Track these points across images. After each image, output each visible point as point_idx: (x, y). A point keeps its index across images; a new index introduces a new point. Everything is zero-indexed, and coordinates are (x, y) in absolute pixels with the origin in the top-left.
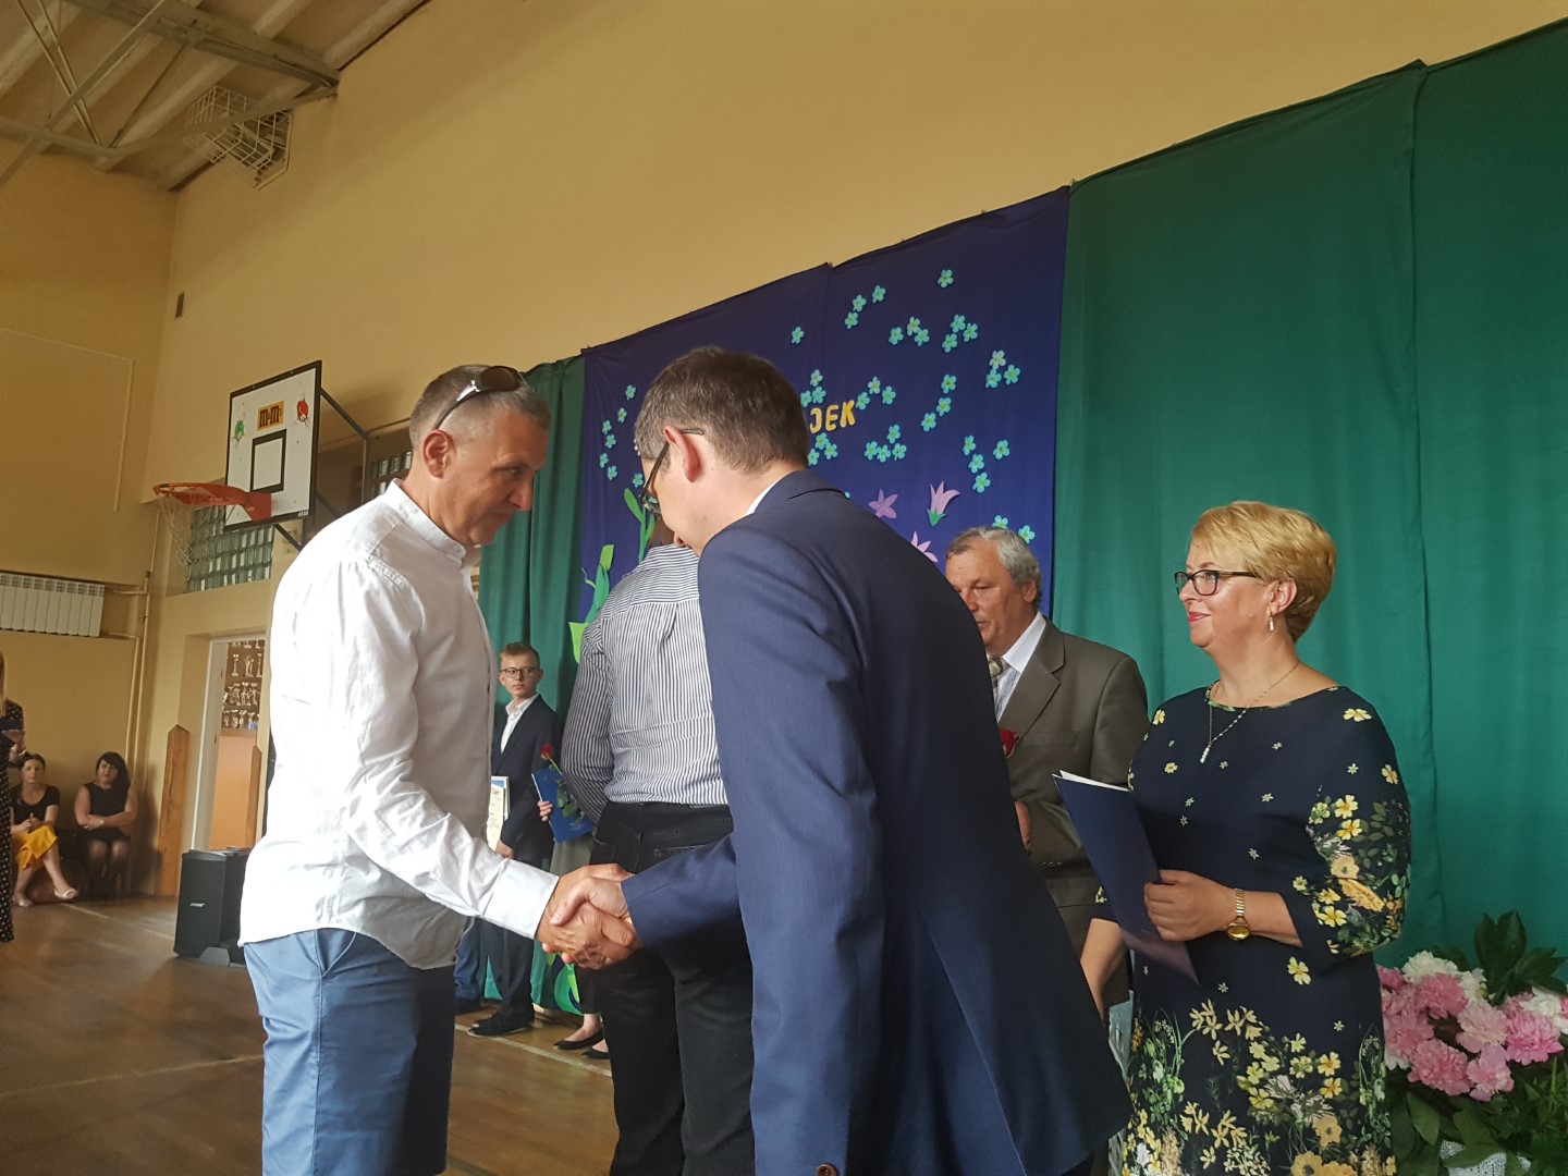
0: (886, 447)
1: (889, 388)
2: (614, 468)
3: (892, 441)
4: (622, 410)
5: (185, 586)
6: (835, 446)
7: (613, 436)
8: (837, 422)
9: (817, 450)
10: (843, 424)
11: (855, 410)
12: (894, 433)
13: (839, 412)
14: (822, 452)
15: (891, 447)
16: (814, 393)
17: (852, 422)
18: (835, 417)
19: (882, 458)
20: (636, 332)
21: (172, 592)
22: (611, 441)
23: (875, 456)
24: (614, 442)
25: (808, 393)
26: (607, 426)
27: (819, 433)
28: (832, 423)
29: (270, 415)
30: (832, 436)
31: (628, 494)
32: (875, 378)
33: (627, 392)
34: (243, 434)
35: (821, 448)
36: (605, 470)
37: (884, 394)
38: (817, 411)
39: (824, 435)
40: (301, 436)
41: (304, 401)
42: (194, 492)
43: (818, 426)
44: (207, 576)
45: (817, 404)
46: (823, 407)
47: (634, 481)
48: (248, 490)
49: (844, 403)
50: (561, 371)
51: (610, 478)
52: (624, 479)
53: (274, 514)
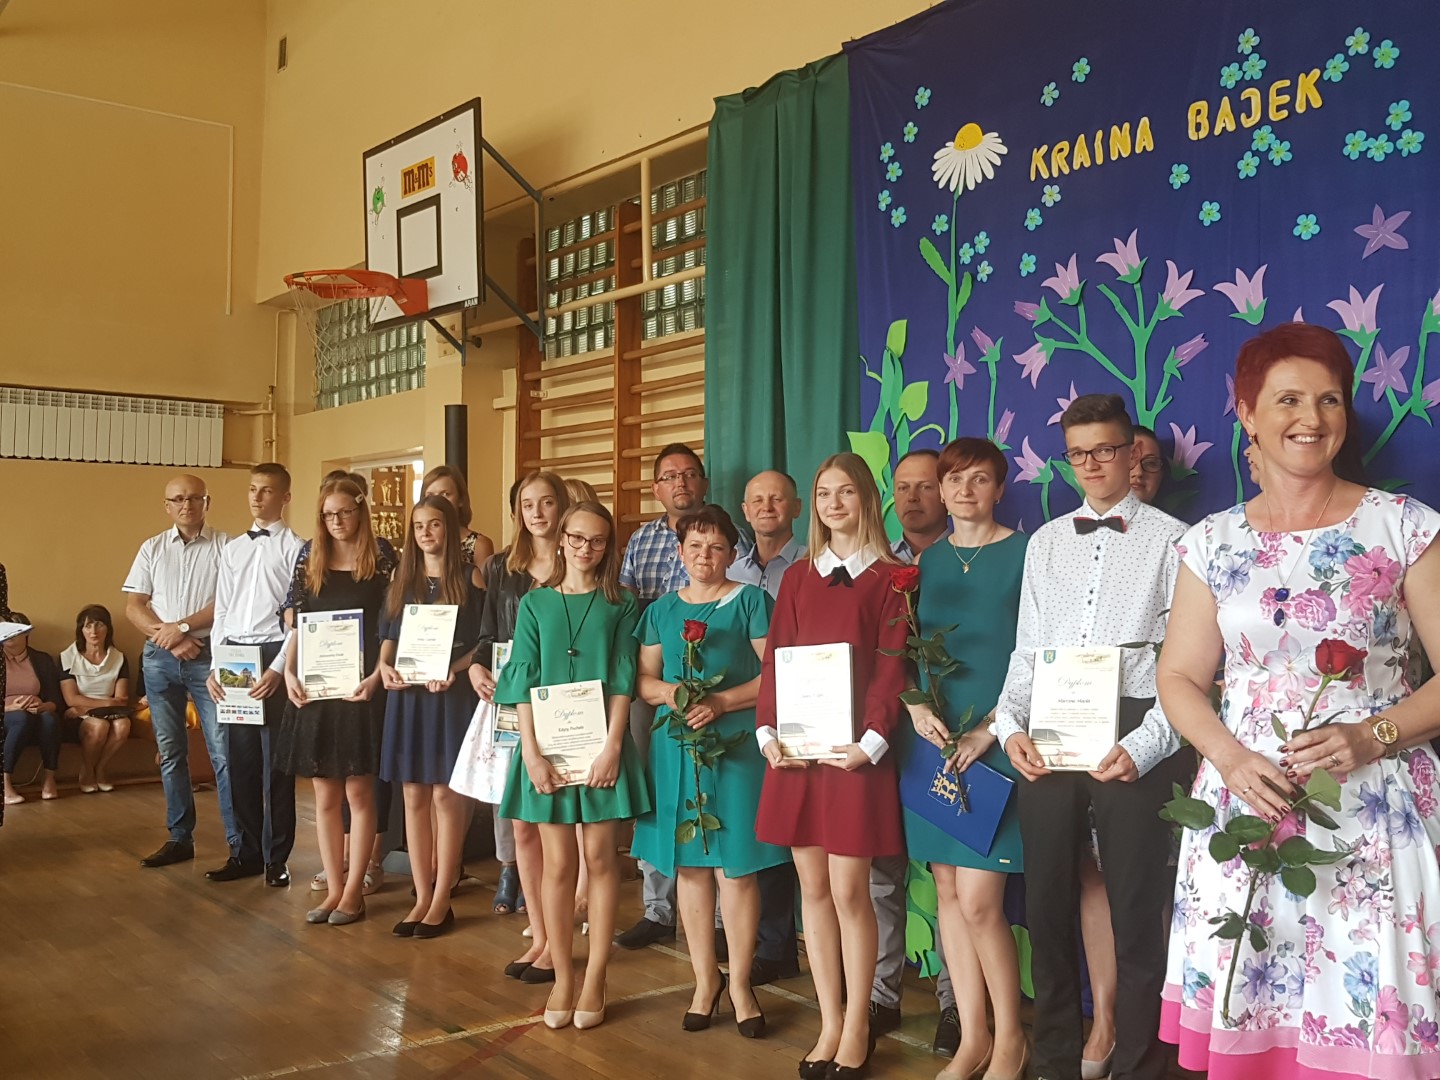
0: (1384, 137)
1: (1387, 44)
2: (901, 210)
3: (1396, 126)
4: (911, 124)
5: (316, 402)
6: (1287, 145)
7: (897, 164)
8: (1290, 106)
9: (1255, 153)
10: (1300, 108)
11: (1321, 85)
12: (1399, 113)
13: (1292, 91)
14: (1262, 155)
15: (1394, 137)
16: (1246, 65)
17: (1317, 103)
18: (1286, 99)
19: (1379, 157)
20: (928, 7)
21: (301, 410)
22: (894, 172)
23: (1363, 154)
24: (900, 173)
25: (1235, 66)
26: (887, 151)
27: (1258, 126)
28: (1279, 108)
29: (419, 175)
30: (1280, 131)
31: (926, 247)
32: (1359, 30)
33: (917, 98)
34: (383, 204)
35: (1263, 149)
36: (888, 213)
37: (1377, 53)
38: (1253, 94)
39: (1267, 129)
40: (460, 201)
41: (461, 155)
42: (336, 282)
43: (1256, 116)
44: (341, 389)
45: (1252, 83)
46: (1263, 86)
47: (934, 226)
48: (397, 277)
49: (1302, 76)
50: (813, 78)
51: (897, 225)
52: (919, 225)
53: (432, 305)
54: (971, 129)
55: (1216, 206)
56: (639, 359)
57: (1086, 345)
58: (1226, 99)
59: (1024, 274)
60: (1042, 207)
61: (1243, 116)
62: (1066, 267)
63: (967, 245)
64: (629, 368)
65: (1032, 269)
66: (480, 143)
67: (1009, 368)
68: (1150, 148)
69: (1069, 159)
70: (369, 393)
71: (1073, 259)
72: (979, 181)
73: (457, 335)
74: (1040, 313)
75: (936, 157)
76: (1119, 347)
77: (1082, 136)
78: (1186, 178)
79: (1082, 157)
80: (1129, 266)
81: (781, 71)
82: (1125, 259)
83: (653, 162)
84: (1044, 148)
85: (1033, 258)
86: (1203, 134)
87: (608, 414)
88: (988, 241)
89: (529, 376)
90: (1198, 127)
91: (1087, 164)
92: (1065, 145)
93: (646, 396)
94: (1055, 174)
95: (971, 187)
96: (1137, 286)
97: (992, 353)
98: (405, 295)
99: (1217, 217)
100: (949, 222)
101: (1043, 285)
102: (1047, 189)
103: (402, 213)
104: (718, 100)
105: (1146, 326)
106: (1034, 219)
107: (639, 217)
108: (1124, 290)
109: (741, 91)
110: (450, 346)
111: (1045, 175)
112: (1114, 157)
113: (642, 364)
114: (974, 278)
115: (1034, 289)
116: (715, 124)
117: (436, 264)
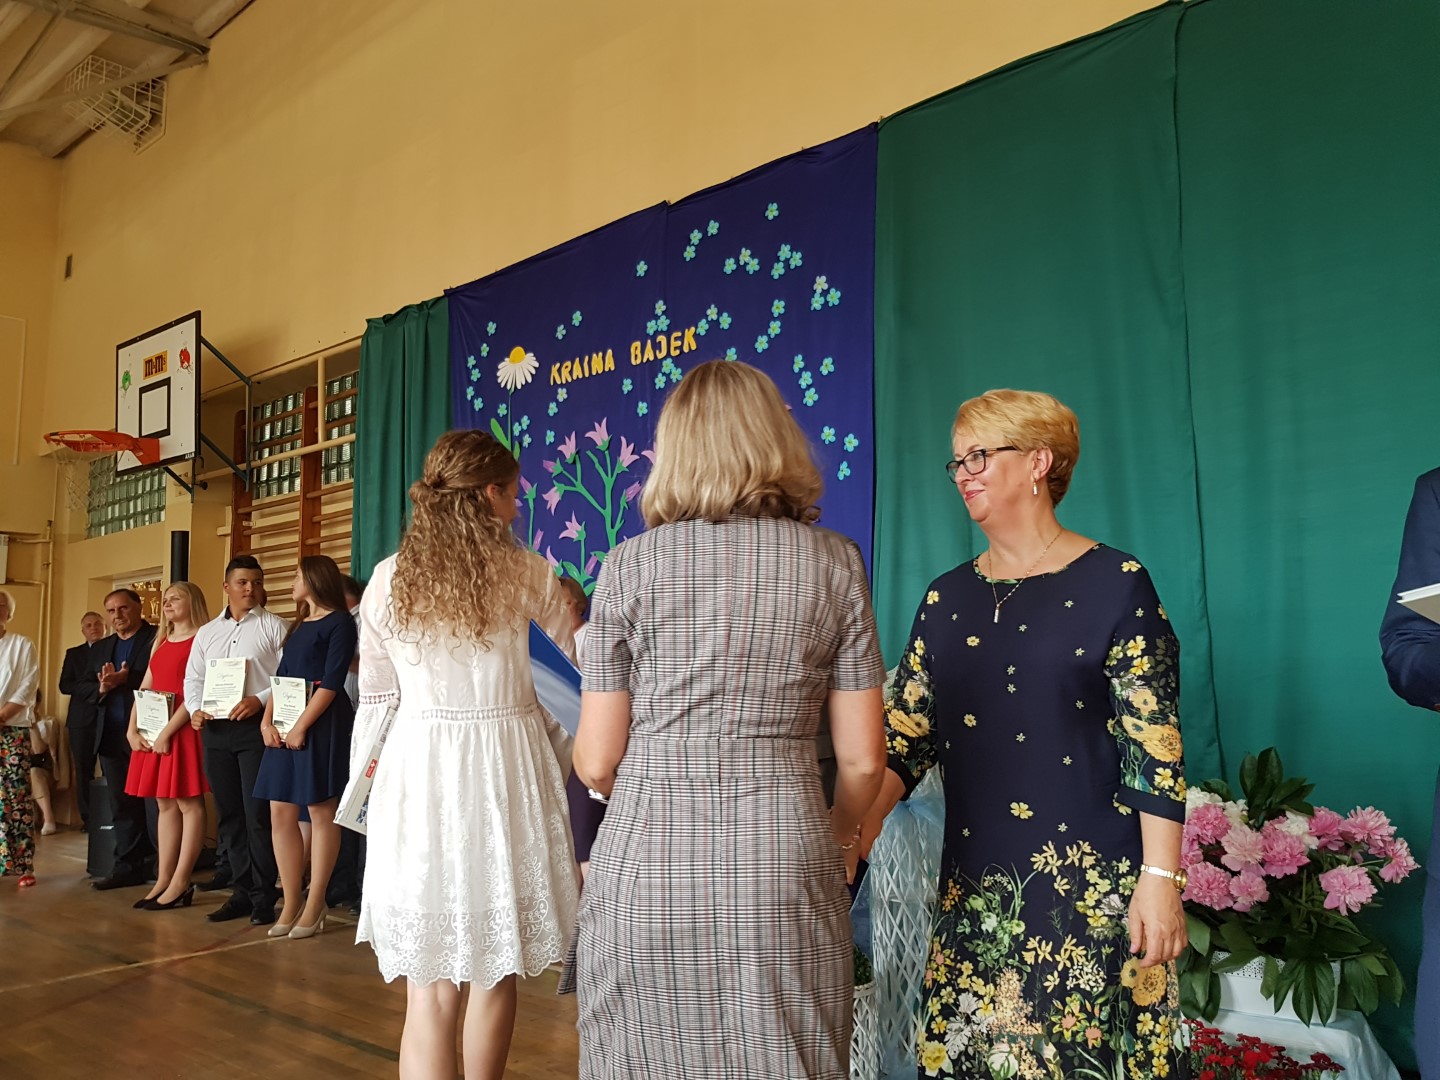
1: (725, 315)
2: (480, 400)
4: (485, 345)
5: (86, 533)
6: (679, 370)
7: (477, 370)
8: (681, 348)
9: (664, 374)
11: (696, 336)
13: (682, 338)
14: (668, 376)
16: (659, 321)
17: (694, 347)
18: (679, 343)
20: (493, 271)
21: (74, 539)
22: (476, 375)
24: (479, 376)
25: (653, 322)
26: (471, 361)
27: (665, 358)
28: (676, 348)
29: (155, 364)
30: (677, 361)
31: (494, 425)
32: (713, 306)
33: (488, 329)
34: (129, 385)
35: (667, 372)
36: (472, 402)
37: (721, 320)
38: (662, 339)
39: (669, 360)
40: (184, 382)
41: (185, 350)
42: (84, 440)
43: (664, 352)
44: (106, 523)
45: (662, 332)
46: (668, 334)
47: (499, 411)
48: (137, 436)
49: (687, 331)
50: (426, 311)
51: (477, 409)
52: (490, 410)
53: (162, 457)
54: (518, 351)
55: (645, 405)
56: (319, 498)
57: (580, 488)
58: (649, 342)
59: (548, 443)
60: (557, 401)
61: (657, 352)
62: (570, 439)
63: (517, 424)
64: (311, 503)
65: (552, 440)
66: (200, 340)
67: (540, 502)
68: (613, 369)
69: (571, 372)
70: (128, 526)
71: (573, 435)
72: (524, 383)
73: (188, 480)
74: (555, 468)
75: (500, 366)
76: (596, 487)
77: (577, 360)
78: (630, 388)
79: (577, 373)
80: (603, 441)
81: (407, 304)
82: (600, 435)
83: (326, 360)
84: (558, 365)
85: (553, 433)
86: (639, 361)
87: (296, 538)
88: (528, 422)
89: (241, 511)
90: (636, 356)
91: (581, 376)
92: (569, 363)
93: (325, 525)
94: (564, 382)
95: (519, 387)
96: (607, 452)
97: (531, 492)
98: (141, 450)
99: (645, 411)
100: (507, 409)
101: (560, 448)
102: (560, 390)
103: (143, 390)
104: (368, 321)
105: (612, 475)
106: (553, 409)
107: (317, 399)
108: (599, 454)
109: (381, 316)
110: (182, 487)
111: (559, 382)
112: (594, 373)
113: (322, 501)
114: (521, 444)
115: (555, 454)
116: (365, 337)
117: (166, 427)
